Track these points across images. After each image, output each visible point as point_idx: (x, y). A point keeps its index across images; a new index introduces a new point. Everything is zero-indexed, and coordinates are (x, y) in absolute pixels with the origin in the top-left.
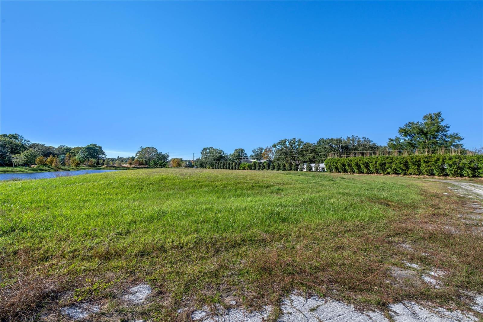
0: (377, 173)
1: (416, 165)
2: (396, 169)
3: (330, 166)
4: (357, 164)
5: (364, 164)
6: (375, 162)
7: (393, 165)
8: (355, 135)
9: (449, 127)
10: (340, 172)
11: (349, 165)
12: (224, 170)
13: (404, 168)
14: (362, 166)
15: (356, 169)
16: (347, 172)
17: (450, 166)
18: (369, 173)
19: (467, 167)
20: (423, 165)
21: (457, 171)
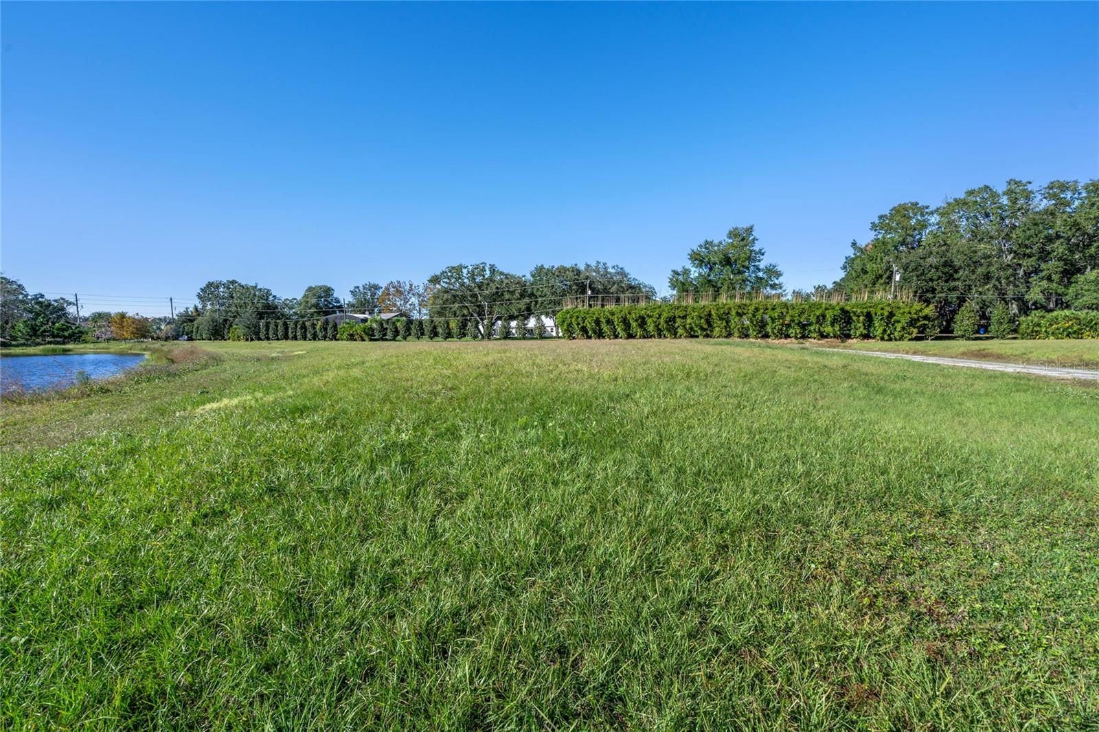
0: (660, 336)
1: (723, 319)
2: (692, 328)
3: (570, 325)
4: (625, 322)
5: (636, 321)
6: (657, 316)
7: (689, 321)
8: (602, 261)
9: (763, 254)
10: (589, 337)
11: (609, 322)
12: (289, 342)
13: (706, 326)
14: (634, 324)
15: (622, 329)
16: (604, 337)
17: (773, 320)
18: (644, 337)
19: (796, 322)
20: (734, 320)
21: (781, 329)
